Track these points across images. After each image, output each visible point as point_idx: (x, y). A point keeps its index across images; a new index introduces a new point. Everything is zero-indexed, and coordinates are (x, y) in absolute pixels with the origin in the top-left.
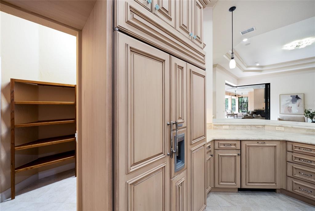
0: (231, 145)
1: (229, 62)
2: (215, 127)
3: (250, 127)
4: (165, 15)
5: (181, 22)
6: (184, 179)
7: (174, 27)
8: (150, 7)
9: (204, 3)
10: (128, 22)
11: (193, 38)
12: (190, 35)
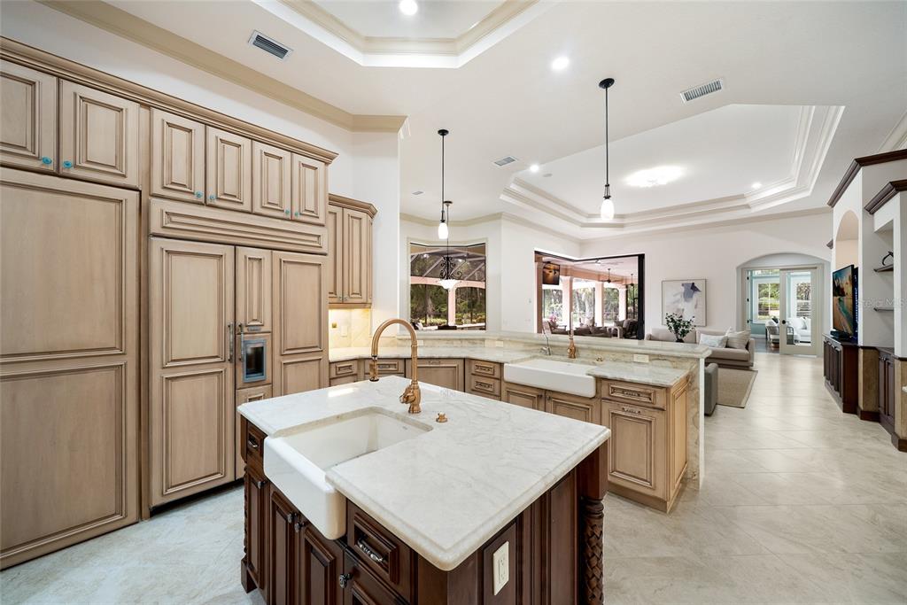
0: (389, 365)
1: (438, 225)
2: (400, 342)
3: (459, 342)
4: (230, 201)
5: (264, 201)
6: (262, 394)
7: (249, 210)
8: (202, 200)
9: (327, 158)
10: (164, 227)
11: (296, 215)
12: (287, 213)
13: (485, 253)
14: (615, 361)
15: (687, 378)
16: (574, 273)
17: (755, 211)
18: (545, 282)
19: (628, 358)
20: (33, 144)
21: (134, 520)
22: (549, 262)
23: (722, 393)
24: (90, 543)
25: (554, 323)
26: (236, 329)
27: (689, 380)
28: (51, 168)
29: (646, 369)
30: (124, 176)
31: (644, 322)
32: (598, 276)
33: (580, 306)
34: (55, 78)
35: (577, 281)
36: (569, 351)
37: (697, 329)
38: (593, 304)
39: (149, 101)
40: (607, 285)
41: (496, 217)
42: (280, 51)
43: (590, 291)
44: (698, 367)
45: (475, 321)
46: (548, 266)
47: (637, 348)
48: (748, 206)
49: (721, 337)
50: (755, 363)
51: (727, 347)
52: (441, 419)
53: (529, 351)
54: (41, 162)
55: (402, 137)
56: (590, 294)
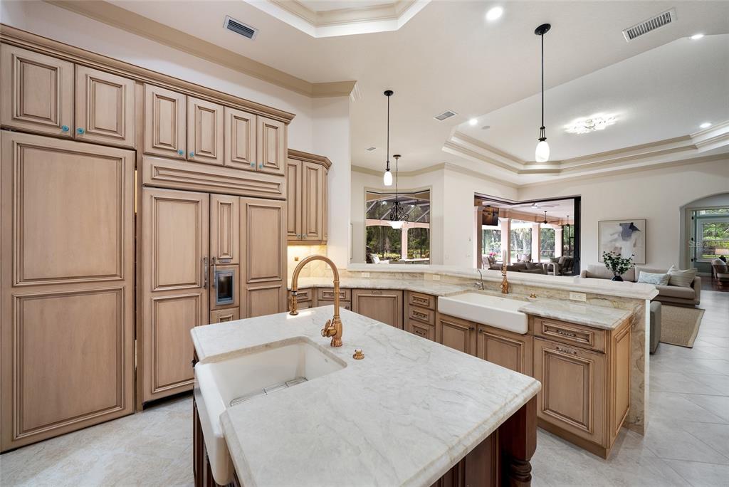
4: (206, 157)
5: (234, 156)
6: (231, 315)
7: (221, 163)
8: (184, 156)
9: (286, 119)
10: (153, 179)
11: (260, 167)
12: (253, 165)
13: (429, 199)
14: (549, 297)
15: (630, 320)
16: (512, 215)
17: (703, 151)
18: (485, 223)
19: (563, 296)
20: (56, 116)
21: (131, 412)
22: (489, 206)
23: (665, 332)
24: (97, 427)
25: (493, 259)
26: (210, 261)
27: (633, 322)
28: (69, 134)
29: (582, 308)
30: (123, 139)
31: (580, 259)
32: (535, 218)
33: (518, 244)
34: (72, 64)
35: (515, 222)
36: (502, 286)
37: (636, 267)
38: (529, 242)
39: (142, 78)
40: (543, 226)
41: (440, 167)
42: (248, 32)
43: (528, 231)
44: (644, 308)
45: (424, 256)
46: (487, 209)
47: (571, 286)
48: (694, 147)
49: (664, 275)
50: (701, 301)
51: (669, 285)
52: (358, 356)
53: (464, 285)
54: (61, 130)
55: (353, 99)
56: (528, 234)
